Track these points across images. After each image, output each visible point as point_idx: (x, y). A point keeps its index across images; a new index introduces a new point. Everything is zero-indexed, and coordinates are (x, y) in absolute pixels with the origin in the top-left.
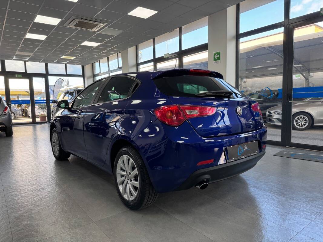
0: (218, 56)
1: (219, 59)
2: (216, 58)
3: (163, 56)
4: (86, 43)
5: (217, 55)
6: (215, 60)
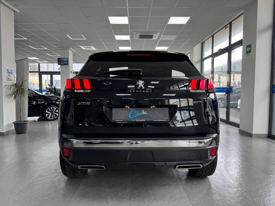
0: (250, 49)
1: (250, 51)
2: (248, 51)
3: (218, 52)
4: (158, 48)
5: (248, 47)
6: (247, 52)
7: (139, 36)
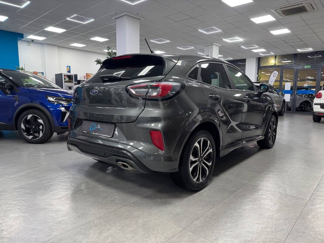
7: (283, 13)
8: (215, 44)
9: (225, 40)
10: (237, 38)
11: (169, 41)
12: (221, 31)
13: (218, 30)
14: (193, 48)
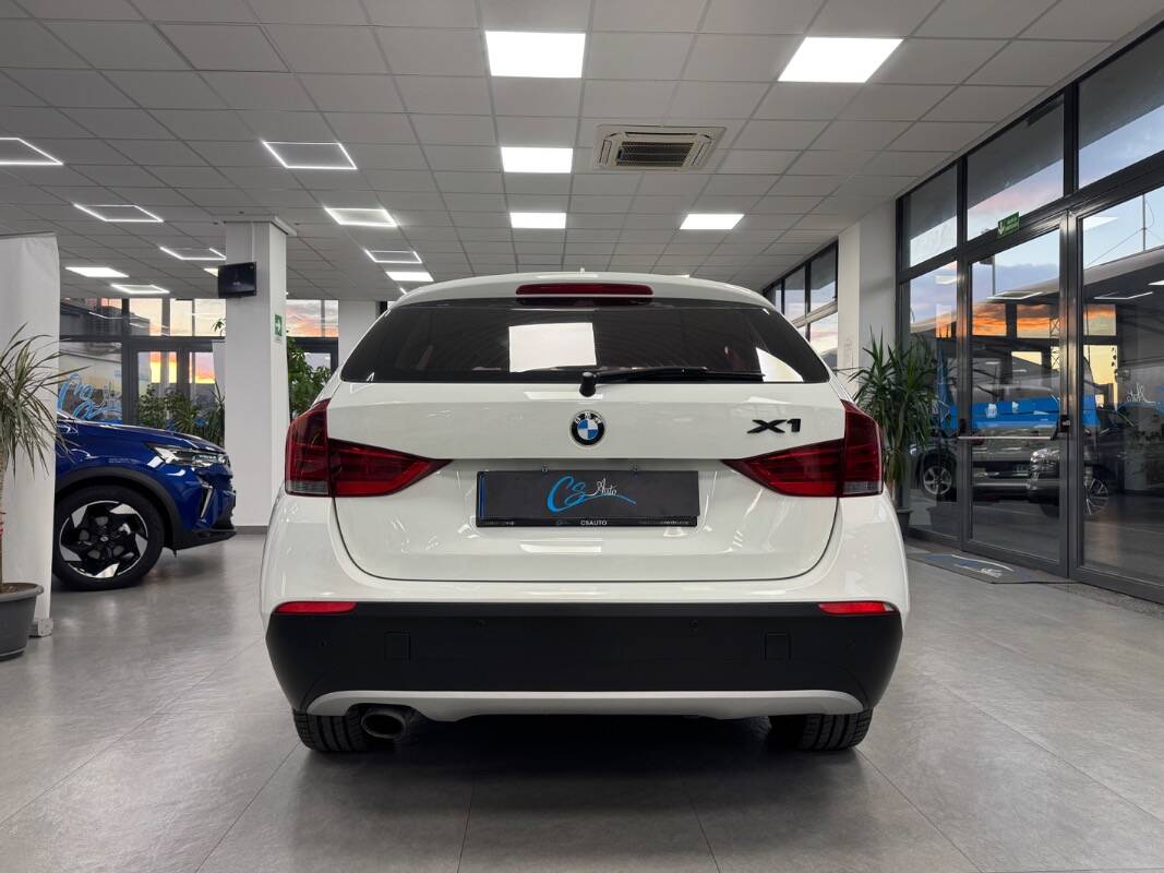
4: (695, 222)
7: (620, 152)
8: (277, 219)
9: (331, 211)
10: (384, 212)
11: (59, 163)
12: (355, 168)
13: (346, 162)
14: (160, 220)
